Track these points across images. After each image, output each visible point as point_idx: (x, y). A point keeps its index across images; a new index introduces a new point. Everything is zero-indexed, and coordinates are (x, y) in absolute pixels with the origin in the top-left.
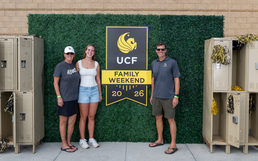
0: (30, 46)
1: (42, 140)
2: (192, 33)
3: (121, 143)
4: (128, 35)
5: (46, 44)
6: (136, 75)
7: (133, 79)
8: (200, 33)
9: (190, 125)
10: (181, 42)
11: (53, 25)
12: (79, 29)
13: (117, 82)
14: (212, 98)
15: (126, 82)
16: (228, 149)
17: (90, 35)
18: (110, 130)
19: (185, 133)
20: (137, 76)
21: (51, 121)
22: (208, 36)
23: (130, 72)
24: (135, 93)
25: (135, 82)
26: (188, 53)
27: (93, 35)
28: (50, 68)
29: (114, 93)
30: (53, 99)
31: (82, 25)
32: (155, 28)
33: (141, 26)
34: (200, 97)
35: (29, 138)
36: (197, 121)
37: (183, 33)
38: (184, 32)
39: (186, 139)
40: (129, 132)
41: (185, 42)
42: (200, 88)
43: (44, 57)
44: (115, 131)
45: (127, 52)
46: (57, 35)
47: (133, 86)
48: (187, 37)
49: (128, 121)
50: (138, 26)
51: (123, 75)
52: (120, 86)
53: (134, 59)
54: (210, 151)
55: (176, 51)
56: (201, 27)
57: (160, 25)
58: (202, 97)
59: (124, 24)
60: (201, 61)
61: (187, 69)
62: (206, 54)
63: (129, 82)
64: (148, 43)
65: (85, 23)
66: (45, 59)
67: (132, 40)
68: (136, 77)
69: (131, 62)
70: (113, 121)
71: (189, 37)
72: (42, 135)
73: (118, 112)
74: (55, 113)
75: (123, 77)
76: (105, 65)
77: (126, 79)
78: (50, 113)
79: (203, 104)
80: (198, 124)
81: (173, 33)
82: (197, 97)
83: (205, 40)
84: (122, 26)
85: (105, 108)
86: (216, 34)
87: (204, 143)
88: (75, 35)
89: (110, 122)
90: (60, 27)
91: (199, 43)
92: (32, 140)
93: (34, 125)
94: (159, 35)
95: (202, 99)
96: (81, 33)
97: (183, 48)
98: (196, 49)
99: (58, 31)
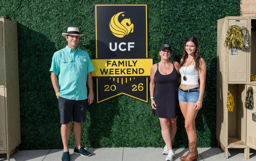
1: (18, 147)
3: (117, 148)
4: (123, 15)
5: (20, 27)
6: (133, 64)
7: (130, 69)
8: (212, 10)
9: (200, 125)
10: (189, 23)
11: (28, 3)
12: (61, 9)
14: (227, 91)
15: (121, 74)
16: (247, 152)
17: (75, 16)
18: (102, 133)
20: (135, 66)
21: (28, 123)
22: (221, 15)
23: (126, 61)
24: (133, 86)
25: (133, 73)
27: (79, 15)
28: (26, 58)
29: (107, 87)
30: (31, 96)
31: (64, 4)
32: (156, 6)
33: (139, 3)
34: (212, 90)
35: (2, 145)
36: (210, 120)
37: (190, 11)
38: (192, 10)
40: (126, 135)
41: (194, 22)
42: (213, 79)
43: (18, 44)
45: (122, 36)
46: (33, 16)
47: (130, 78)
48: (196, 16)
50: (134, 3)
52: (114, 78)
53: (131, 45)
54: (225, 156)
55: (183, 34)
56: (213, 3)
57: (162, 2)
58: (215, 90)
59: (117, 1)
60: (214, 45)
62: (219, 37)
63: (125, 74)
64: (148, 25)
66: (19, 47)
67: (128, 21)
68: (133, 67)
69: (127, 49)
70: (106, 122)
71: (198, 17)
72: (17, 141)
73: (112, 110)
74: (34, 113)
75: (118, 67)
76: (95, 53)
77: (121, 69)
78: (27, 113)
79: (217, 99)
80: (211, 123)
81: (178, 12)
82: (209, 90)
83: (217, 19)
84: (115, 4)
85: (96, 107)
86: (231, 12)
87: (219, 146)
88: (57, 16)
89: (102, 123)
90: (38, 7)
91: (211, 23)
92: (6, 148)
93: (8, 129)
94: (162, 14)
95: (215, 92)
96: (63, 13)
97: (191, 29)
98: (207, 31)
99: (34, 11)
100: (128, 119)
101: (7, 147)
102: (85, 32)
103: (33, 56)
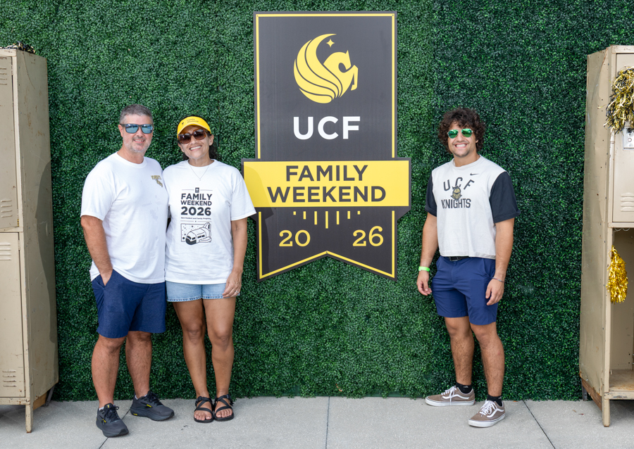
0: (5, 82)
1: (51, 392)
2: (544, 32)
3: (311, 399)
4: (330, 43)
5: (55, 74)
6: (356, 175)
7: (349, 188)
8: (572, 29)
9: (537, 340)
10: (509, 62)
11: (77, 10)
12: (163, 25)
13: (295, 200)
14: (610, 248)
15: (325, 200)
17: (202, 44)
18: (273, 358)
19: (522, 366)
20: (360, 179)
21: (78, 330)
22: (599, 40)
23: (338, 167)
25: (356, 200)
26: (529, 99)
27: (211, 42)
28: (70, 157)
29: (286, 235)
31: (173, 11)
32: (419, 17)
33: (374, 9)
34: (570, 246)
35: (13, 384)
36: (562, 327)
37: (513, 31)
38: (518, 28)
39: (527, 384)
40: (337, 364)
41: (522, 62)
42: (572, 216)
43: (50, 119)
44: (292, 363)
45: (327, 100)
46: (90, 43)
47: (349, 212)
48: (528, 44)
49: (334, 327)
50: (361, 10)
51: (314, 175)
52: (305, 213)
53: (351, 123)
54: (602, 421)
55: (491, 95)
56: (576, 10)
57: (437, 6)
58: (578, 245)
59: (313, 4)
60: (576, 125)
61: (527, 154)
62: (590, 101)
63: (334, 200)
64: (398, 69)
65: (183, 2)
66: (52, 126)
67: (344, 57)
68: (356, 183)
69: (341, 134)
70: (283, 329)
71: (534, 45)
72: (51, 377)
73: (298, 297)
74: (91, 304)
75: (315, 184)
76: (255, 146)
77: (325, 188)
78: (73, 303)
79: (583, 271)
80: (564, 335)
81: (480, 33)
82: (561, 246)
83: (587, 53)
84: (309, 11)
85: (256, 288)
86: (627, 35)
87: (586, 397)
88: (152, 44)
89: (273, 332)
90: (101, 18)
91: (570, 64)
92: (23, 391)
93: (28, 343)
94: (435, 38)
95: (578, 252)
96: (170, 36)
97: (516, 81)
98: (559, 85)
99: (93, 31)
100: (341, 322)
101: (25, 387)
102: (229, 87)
103: (90, 151)
